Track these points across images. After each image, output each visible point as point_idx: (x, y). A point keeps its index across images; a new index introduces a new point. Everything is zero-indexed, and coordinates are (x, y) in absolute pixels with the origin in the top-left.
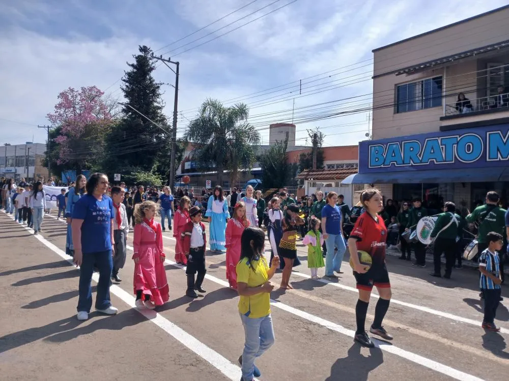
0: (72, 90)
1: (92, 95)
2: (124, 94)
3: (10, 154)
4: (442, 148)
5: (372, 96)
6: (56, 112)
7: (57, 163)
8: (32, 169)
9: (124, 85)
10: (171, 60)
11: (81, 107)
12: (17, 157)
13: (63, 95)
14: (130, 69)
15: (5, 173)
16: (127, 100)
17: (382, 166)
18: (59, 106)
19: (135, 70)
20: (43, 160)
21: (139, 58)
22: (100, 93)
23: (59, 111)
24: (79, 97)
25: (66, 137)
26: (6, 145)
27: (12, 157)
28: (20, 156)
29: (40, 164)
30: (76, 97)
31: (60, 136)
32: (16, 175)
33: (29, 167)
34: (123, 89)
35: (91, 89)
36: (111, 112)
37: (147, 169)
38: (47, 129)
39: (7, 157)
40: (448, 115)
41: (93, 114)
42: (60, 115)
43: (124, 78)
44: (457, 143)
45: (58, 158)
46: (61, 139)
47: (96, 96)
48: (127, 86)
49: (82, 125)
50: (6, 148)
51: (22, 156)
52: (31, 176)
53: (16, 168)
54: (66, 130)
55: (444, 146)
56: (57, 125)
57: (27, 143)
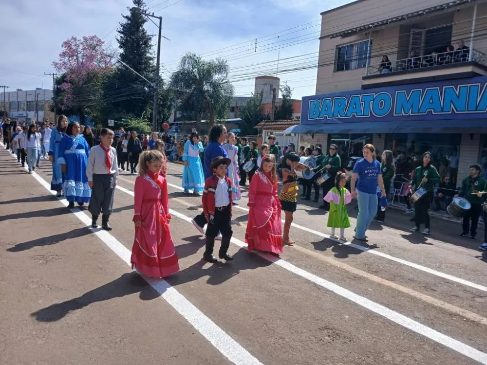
0: (75, 39)
1: (93, 44)
2: (119, 45)
3: (22, 99)
4: (362, 104)
5: (318, 54)
6: (60, 61)
7: (61, 109)
8: (41, 113)
9: (119, 36)
10: (155, 15)
11: (83, 56)
12: (28, 102)
13: (67, 44)
14: (125, 21)
15: (17, 117)
16: (121, 51)
17: (318, 119)
18: (63, 55)
19: (129, 22)
20: (51, 105)
21: (133, 10)
22: (100, 43)
23: (63, 59)
24: (81, 47)
25: (69, 84)
26: (18, 90)
27: (23, 101)
28: (30, 101)
29: (48, 109)
30: (79, 46)
31: (65, 83)
32: (27, 119)
33: (39, 112)
34: (118, 40)
35: (92, 38)
36: (111, 61)
37: (138, 116)
38: (52, 76)
39: (18, 102)
40: (369, 75)
41: (95, 63)
42: (65, 63)
43: (119, 30)
44: (373, 101)
45: (62, 104)
46: (66, 86)
47: (97, 45)
48: (121, 37)
49: (84, 73)
50: (18, 93)
51: (32, 102)
52: (40, 120)
53: (28, 112)
54: (71, 77)
55: (363, 103)
56: (62, 73)
57: (37, 89)
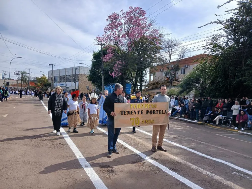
3: (63, 74)
8: (77, 83)
20: (88, 77)
22: (143, 13)
27: (64, 76)
28: (68, 76)
29: (87, 79)
32: (66, 87)
39: (60, 76)
46: (107, 58)
51: (70, 75)
52: (77, 88)
53: (66, 83)
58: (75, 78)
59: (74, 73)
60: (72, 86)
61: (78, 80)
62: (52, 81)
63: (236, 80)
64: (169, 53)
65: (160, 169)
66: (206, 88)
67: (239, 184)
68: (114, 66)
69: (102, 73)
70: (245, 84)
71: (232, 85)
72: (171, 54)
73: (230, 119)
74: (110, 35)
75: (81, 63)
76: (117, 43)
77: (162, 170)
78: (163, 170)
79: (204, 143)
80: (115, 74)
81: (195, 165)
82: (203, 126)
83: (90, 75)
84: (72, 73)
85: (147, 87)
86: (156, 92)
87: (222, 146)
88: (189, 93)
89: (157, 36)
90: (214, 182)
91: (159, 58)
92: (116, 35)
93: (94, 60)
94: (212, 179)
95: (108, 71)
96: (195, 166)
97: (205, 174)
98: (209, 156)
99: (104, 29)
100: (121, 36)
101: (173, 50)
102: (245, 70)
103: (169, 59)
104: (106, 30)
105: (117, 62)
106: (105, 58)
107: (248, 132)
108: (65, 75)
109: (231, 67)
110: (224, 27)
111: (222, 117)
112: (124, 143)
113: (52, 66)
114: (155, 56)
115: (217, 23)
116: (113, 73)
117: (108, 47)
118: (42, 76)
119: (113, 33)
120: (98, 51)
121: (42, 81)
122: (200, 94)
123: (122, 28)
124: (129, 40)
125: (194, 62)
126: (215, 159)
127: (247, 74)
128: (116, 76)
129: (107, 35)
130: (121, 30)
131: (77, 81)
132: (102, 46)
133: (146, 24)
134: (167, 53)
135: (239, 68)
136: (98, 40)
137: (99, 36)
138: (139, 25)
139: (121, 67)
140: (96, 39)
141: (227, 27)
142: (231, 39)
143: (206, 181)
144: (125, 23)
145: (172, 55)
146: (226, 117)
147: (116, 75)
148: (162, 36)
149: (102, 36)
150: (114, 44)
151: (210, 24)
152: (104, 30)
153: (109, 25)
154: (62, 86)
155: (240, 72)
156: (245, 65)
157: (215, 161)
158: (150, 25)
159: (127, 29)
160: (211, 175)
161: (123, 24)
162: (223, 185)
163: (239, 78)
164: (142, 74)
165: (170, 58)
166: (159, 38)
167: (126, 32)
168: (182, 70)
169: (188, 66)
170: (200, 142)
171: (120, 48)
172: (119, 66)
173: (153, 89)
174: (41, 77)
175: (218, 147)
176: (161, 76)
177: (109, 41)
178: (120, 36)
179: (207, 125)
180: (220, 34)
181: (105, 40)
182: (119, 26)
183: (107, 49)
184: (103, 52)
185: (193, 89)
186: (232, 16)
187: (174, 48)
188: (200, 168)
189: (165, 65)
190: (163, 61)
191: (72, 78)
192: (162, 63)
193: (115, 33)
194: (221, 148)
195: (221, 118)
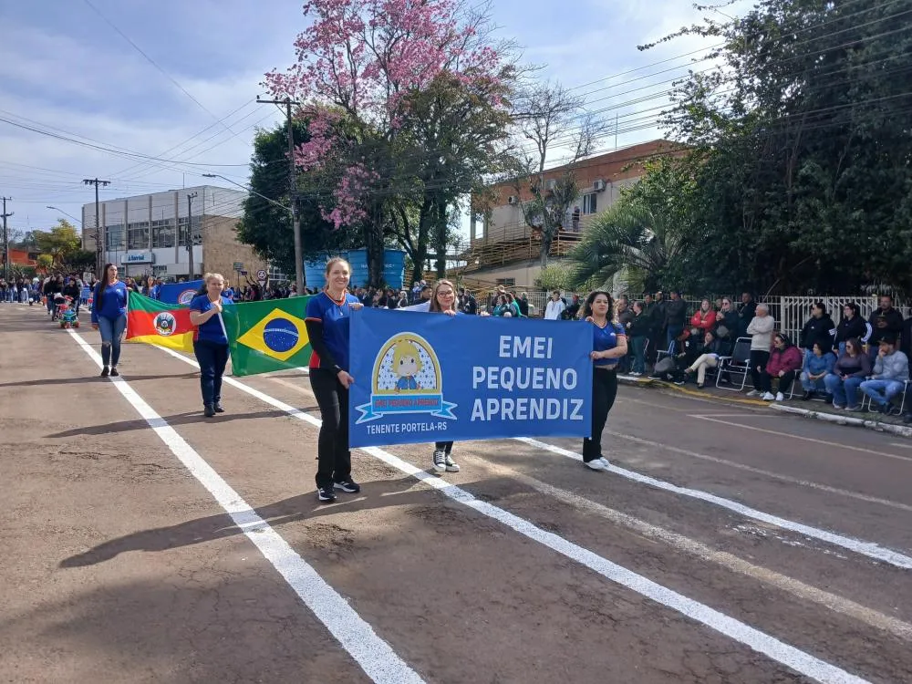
3: (138, 216)
8: (197, 250)
12: (155, 223)
15: (127, 264)
20: (238, 226)
27: (142, 224)
28: (161, 222)
29: (235, 235)
32: (154, 268)
33: (195, 248)
38: (285, 110)
39: (130, 226)
52: (197, 271)
53: (155, 250)
58: (187, 233)
59: (184, 214)
60: (177, 262)
61: (200, 239)
62: (98, 244)
63: (765, 231)
64: (538, 139)
65: (505, 525)
66: (664, 261)
67: (751, 557)
68: (339, 184)
69: (292, 210)
70: (793, 244)
71: (754, 250)
72: (546, 140)
73: (745, 364)
74: (318, 68)
75: (209, 176)
76: (347, 96)
77: (511, 529)
78: (515, 528)
79: (652, 443)
80: (342, 216)
81: (617, 508)
82: (657, 391)
83: (246, 220)
84: (177, 213)
85: (463, 263)
86: (495, 281)
87: (710, 450)
88: (609, 280)
89: (494, 73)
90: (674, 555)
91: (504, 156)
92: (341, 66)
93: (259, 163)
94: (670, 548)
95: (315, 202)
96: (618, 513)
97: (650, 534)
98: (666, 481)
99: (295, 44)
100: (359, 74)
101: (552, 128)
102: (795, 197)
103: (538, 159)
104: (305, 48)
105: (350, 170)
106: (302, 156)
107: (801, 408)
108: (147, 219)
109: (749, 187)
110: (726, 48)
111: (717, 359)
112: (385, 453)
113: (93, 186)
114: (490, 148)
115: (704, 34)
116: (336, 214)
117: (313, 113)
118: (59, 225)
119: (332, 62)
120: (276, 129)
121: (57, 244)
122: (645, 282)
123: (365, 40)
124: (393, 87)
125: (626, 169)
126: (683, 491)
127: (800, 212)
128: (349, 224)
129: (308, 68)
130: (360, 49)
131: (196, 244)
132: (289, 108)
133: (455, 27)
134: (531, 137)
135: (776, 190)
136: (272, 84)
137: (276, 72)
138: (428, 31)
139: (363, 188)
140: (266, 82)
141: (738, 47)
142: (751, 89)
143: (649, 554)
144: (373, 24)
145: (548, 144)
146: (729, 360)
147: (348, 218)
148: (511, 73)
149: (289, 69)
150: (336, 102)
151: (679, 37)
152: (296, 47)
153: (315, 29)
154: (138, 261)
155: (779, 204)
156: (794, 179)
157: (684, 497)
158: (469, 32)
159: (382, 45)
160: (666, 535)
161: (368, 27)
162: (703, 562)
163: (775, 223)
164: (444, 215)
165: (543, 156)
166: (504, 82)
167: (378, 55)
168: (585, 197)
169: (605, 183)
170: (638, 440)
171: (359, 115)
172: (357, 187)
173: (482, 269)
174: (54, 230)
175: (697, 455)
176: (511, 220)
177: (316, 89)
178: (356, 72)
179: (667, 387)
180: (718, 71)
181: (301, 86)
182: (351, 32)
183: (307, 122)
184: (295, 134)
185: (621, 267)
186: (754, 9)
187: (556, 119)
188: (631, 519)
189: (524, 183)
190: (519, 167)
191: (175, 231)
192: (515, 173)
193: (336, 60)
194: (705, 457)
195: (714, 363)
